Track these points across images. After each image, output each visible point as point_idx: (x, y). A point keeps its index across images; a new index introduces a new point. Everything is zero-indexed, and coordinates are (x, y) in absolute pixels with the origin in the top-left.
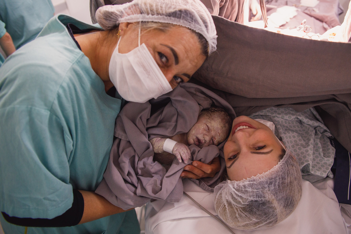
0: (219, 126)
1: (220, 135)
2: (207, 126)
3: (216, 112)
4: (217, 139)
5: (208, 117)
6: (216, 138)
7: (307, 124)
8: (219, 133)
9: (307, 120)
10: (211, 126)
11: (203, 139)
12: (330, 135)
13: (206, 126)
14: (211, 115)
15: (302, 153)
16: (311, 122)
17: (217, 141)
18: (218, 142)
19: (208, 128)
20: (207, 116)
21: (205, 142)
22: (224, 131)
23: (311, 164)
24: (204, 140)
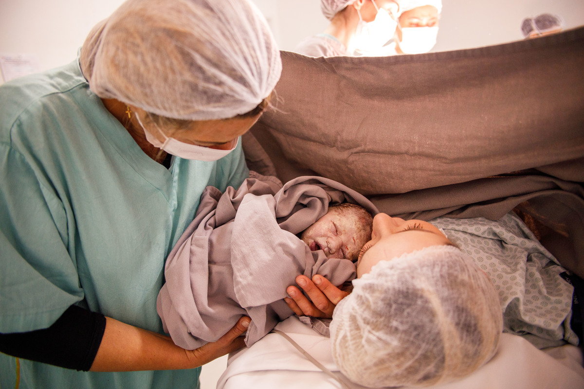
0: (354, 227)
1: (355, 242)
2: (335, 225)
3: (350, 207)
4: (349, 249)
5: (337, 213)
6: (349, 247)
7: (512, 245)
8: (353, 238)
9: (511, 234)
10: (340, 226)
11: (326, 244)
12: (562, 270)
13: (333, 225)
14: (342, 210)
15: (505, 283)
16: (519, 240)
17: (349, 253)
18: (353, 255)
19: (335, 229)
20: (336, 211)
21: (329, 252)
22: (362, 237)
23: (521, 300)
24: (328, 247)
